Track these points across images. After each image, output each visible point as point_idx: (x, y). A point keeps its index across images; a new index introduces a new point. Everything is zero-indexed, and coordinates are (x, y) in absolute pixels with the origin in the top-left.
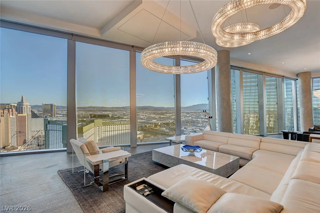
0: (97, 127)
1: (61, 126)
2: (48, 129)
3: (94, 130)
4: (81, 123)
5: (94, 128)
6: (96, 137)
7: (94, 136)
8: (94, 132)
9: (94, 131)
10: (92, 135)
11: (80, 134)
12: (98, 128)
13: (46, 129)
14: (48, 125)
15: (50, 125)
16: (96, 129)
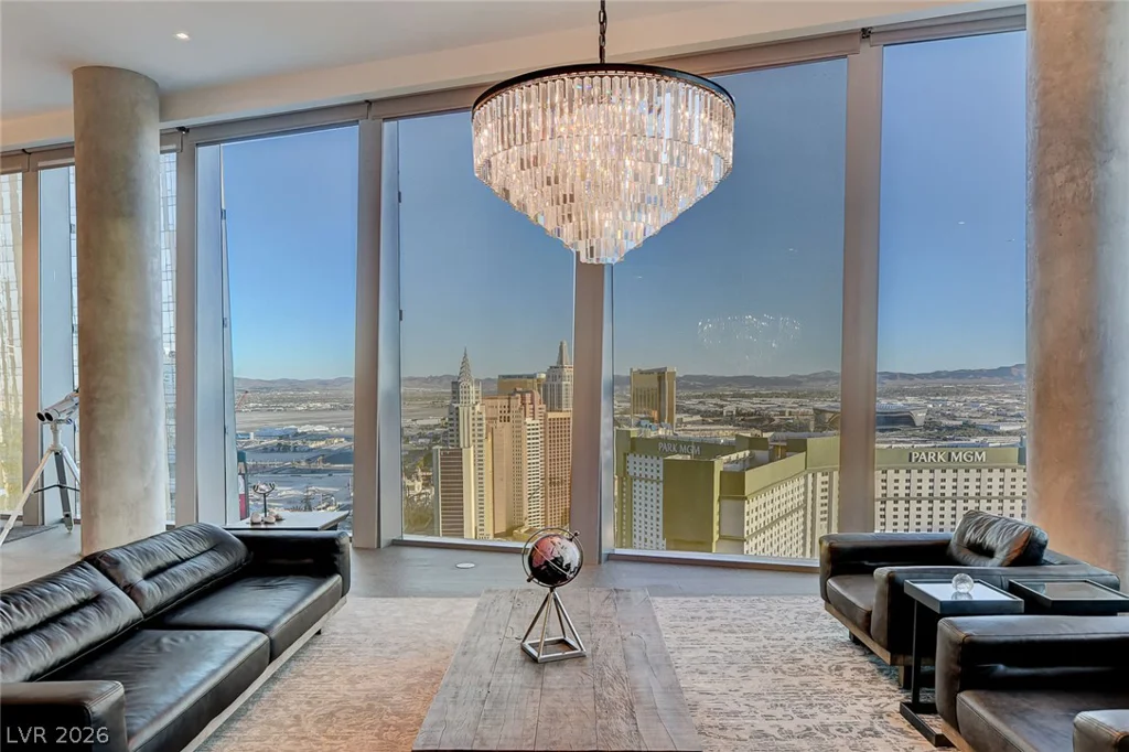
0: (819, 475)
1: (661, 463)
2: (631, 471)
3: (802, 490)
4: (748, 452)
5: (806, 477)
6: (813, 521)
7: (805, 516)
8: (805, 501)
9: (805, 493)
10: (796, 510)
11: (728, 503)
12: (826, 478)
13: (625, 470)
14: (630, 458)
15: (637, 459)
16: (814, 485)
